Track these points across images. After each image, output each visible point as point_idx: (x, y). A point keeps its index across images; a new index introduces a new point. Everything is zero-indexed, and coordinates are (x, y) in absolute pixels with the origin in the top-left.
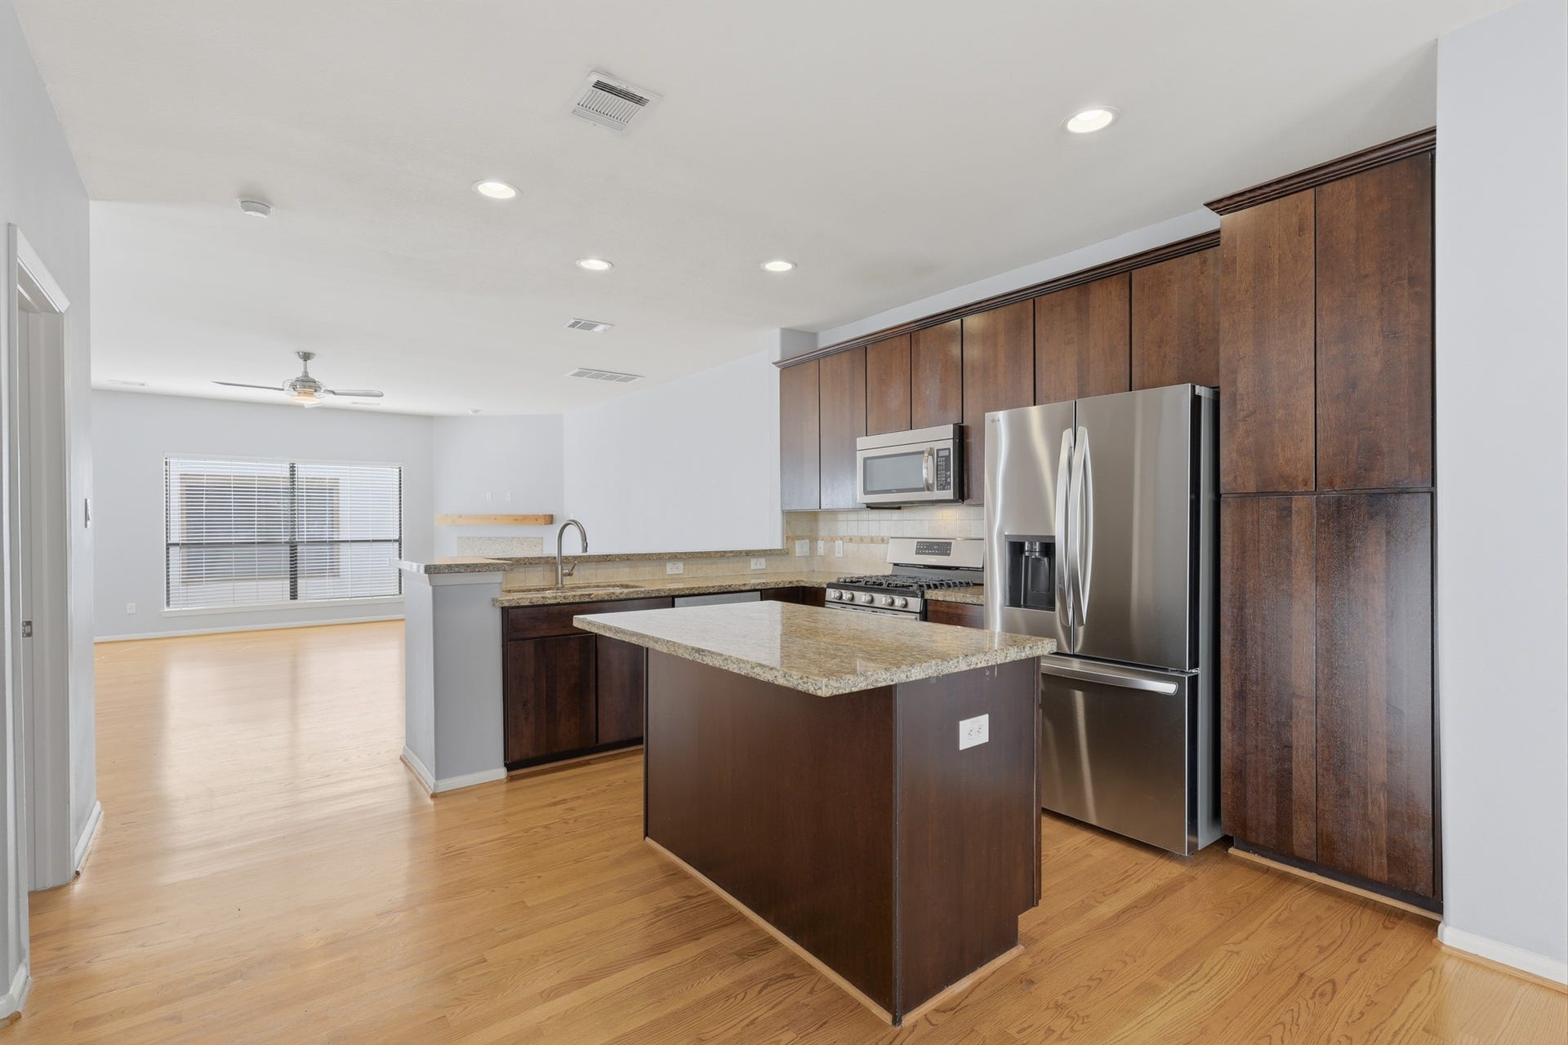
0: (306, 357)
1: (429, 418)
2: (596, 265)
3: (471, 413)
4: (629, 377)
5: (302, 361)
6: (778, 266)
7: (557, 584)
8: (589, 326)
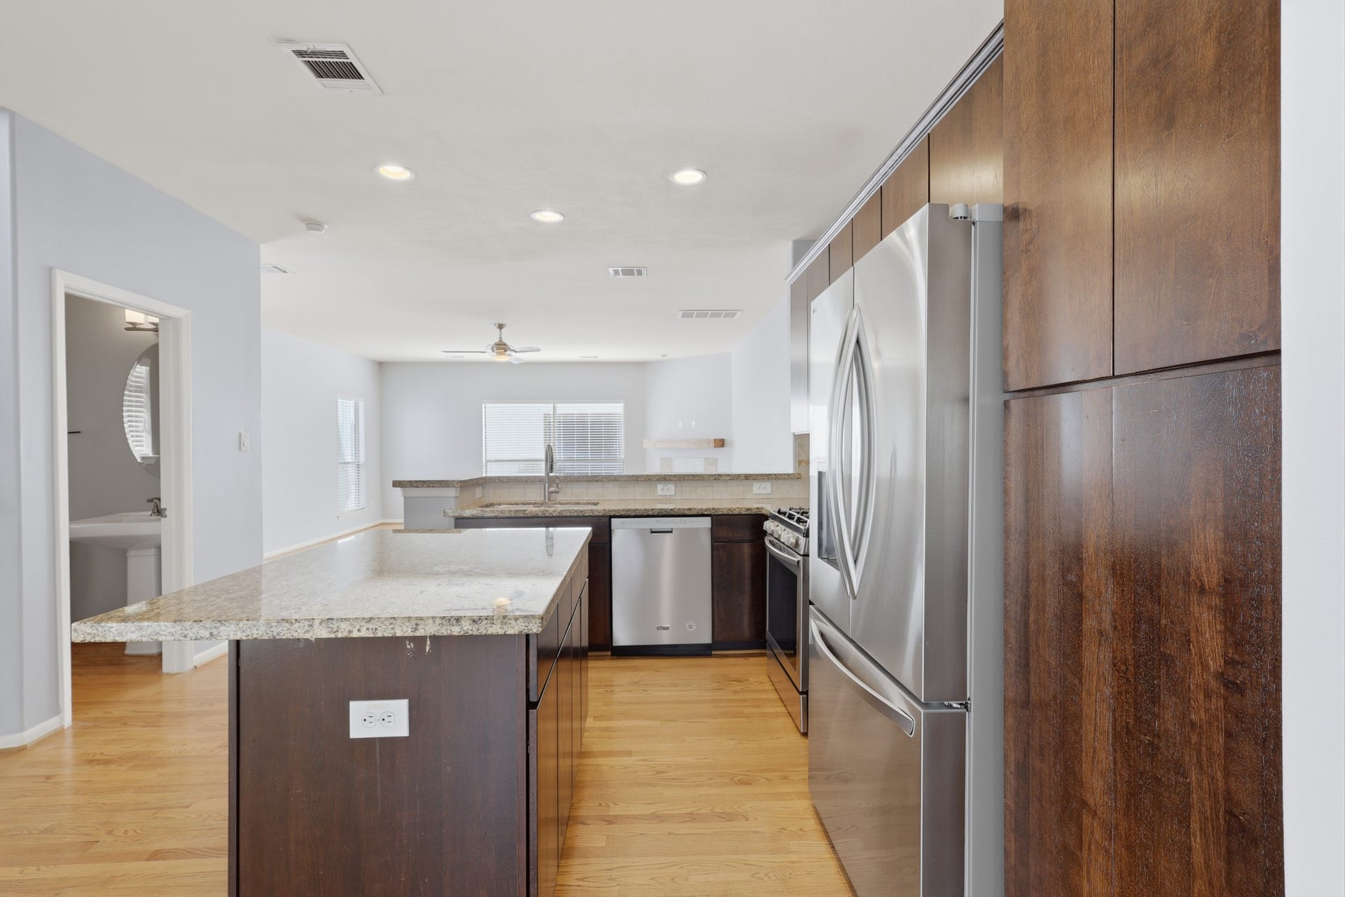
0: (501, 327)
1: (641, 365)
2: (549, 216)
3: (660, 357)
4: (731, 314)
5: (498, 330)
6: (689, 177)
7: (545, 499)
8: (628, 272)
